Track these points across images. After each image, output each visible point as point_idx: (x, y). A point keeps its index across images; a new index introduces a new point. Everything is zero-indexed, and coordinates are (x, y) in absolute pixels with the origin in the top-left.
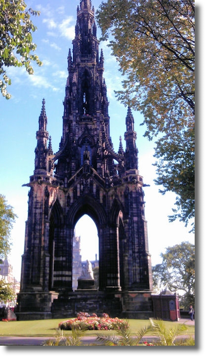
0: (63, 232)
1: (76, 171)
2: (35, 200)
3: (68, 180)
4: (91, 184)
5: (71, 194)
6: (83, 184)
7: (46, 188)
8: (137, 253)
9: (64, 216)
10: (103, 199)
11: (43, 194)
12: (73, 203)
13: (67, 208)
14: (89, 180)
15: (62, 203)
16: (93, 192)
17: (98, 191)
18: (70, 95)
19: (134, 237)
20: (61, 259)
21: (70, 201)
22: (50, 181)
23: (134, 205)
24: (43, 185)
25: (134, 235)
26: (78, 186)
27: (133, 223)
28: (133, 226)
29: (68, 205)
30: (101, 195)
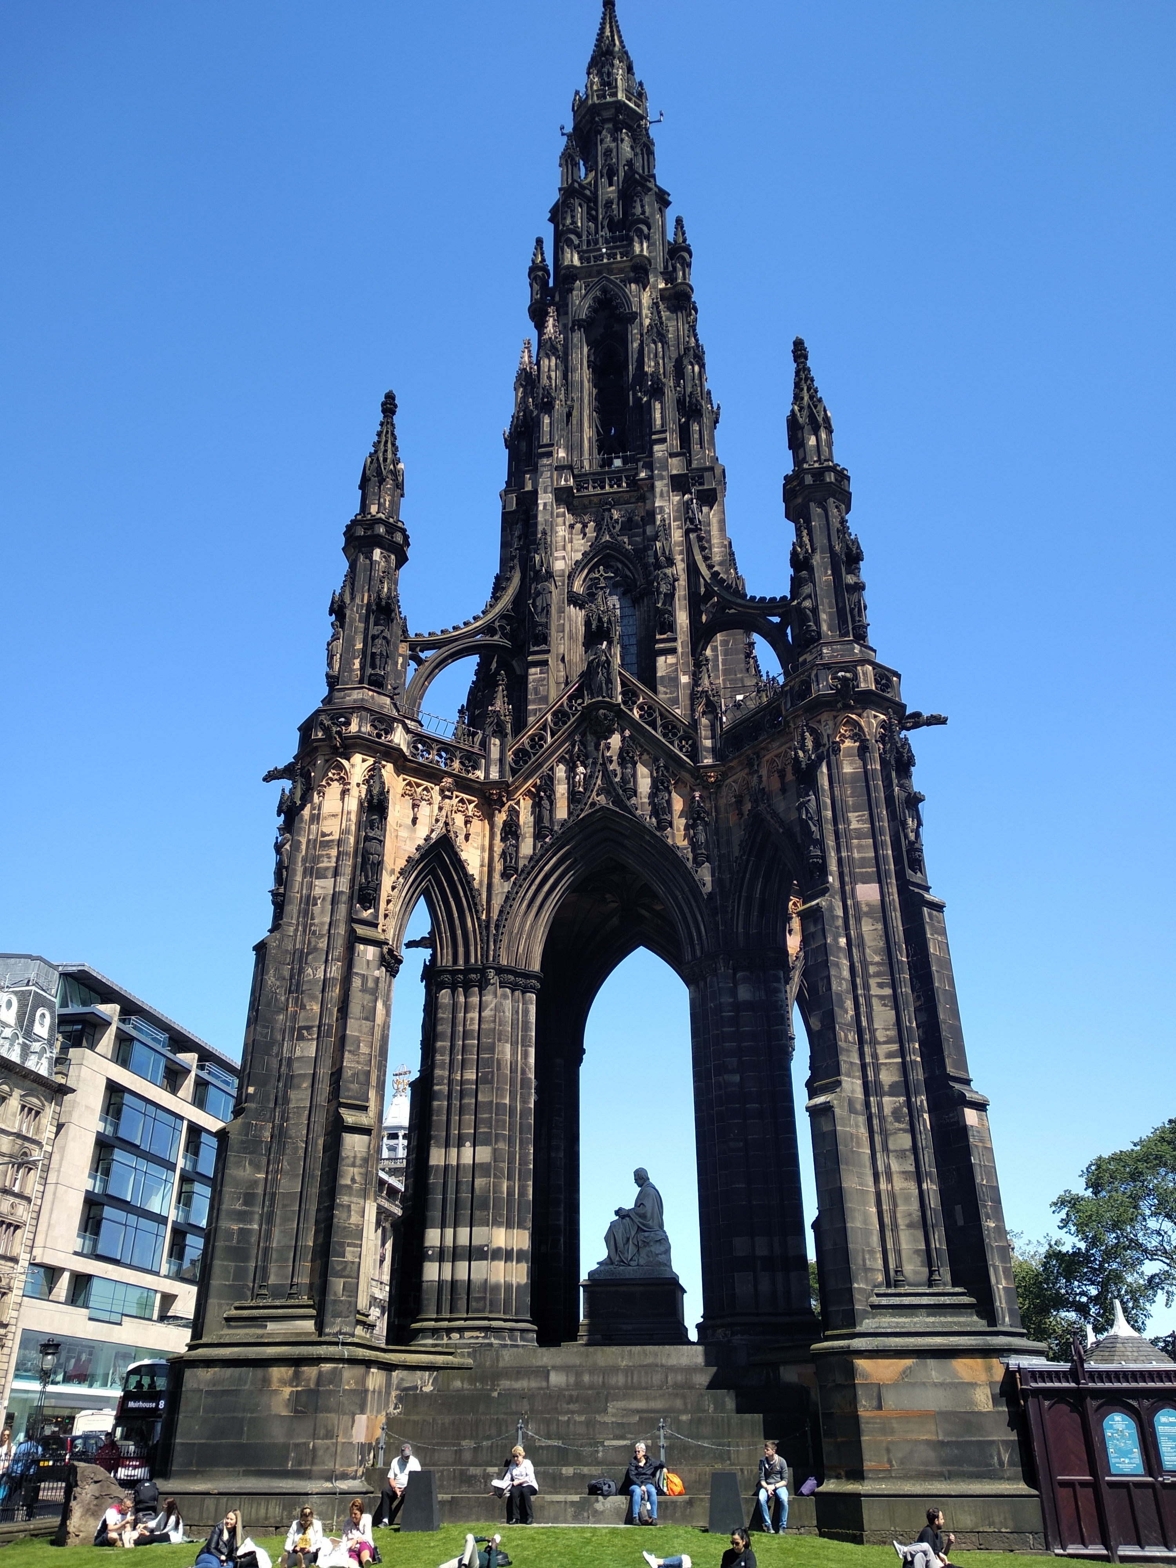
0: (482, 1006)
2: (309, 833)
3: (509, 744)
5: (526, 817)
6: (582, 758)
7: (375, 770)
11: (352, 804)
12: (532, 859)
13: (504, 884)
14: (615, 741)
19: (868, 998)
20: (467, 1154)
21: (517, 847)
22: (399, 738)
23: (852, 816)
24: (357, 758)
25: (867, 987)
26: (561, 771)
27: (858, 921)
28: (860, 936)
29: (509, 871)
30: (680, 807)
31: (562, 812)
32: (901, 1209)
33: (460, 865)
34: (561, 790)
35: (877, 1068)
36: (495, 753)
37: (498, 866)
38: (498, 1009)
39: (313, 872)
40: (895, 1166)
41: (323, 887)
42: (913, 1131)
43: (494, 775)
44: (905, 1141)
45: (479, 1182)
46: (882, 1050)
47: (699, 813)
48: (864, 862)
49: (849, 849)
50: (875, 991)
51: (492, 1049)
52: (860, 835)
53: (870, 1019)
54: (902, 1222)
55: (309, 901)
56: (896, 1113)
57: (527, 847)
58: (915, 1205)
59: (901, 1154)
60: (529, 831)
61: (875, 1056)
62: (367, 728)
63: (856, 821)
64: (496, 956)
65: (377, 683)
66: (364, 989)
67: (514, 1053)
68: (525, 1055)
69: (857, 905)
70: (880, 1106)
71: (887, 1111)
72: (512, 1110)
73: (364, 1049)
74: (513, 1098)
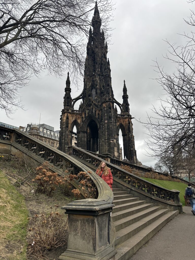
0: (80, 135)
1: (86, 104)
4: (92, 109)
5: (83, 116)
6: (88, 110)
8: (107, 139)
9: (80, 127)
13: (82, 123)
14: (91, 107)
15: (79, 121)
16: (93, 112)
19: (105, 131)
21: (83, 119)
22: (70, 111)
23: (105, 114)
24: (66, 114)
25: (105, 130)
27: (105, 124)
28: (105, 126)
29: (82, 122)
30: (97, 113)
31: (87, 115)
32: (107, 150)
33: (77, 122)
34: (87, 113)
35: (106, 138)
36: (81, 110)
37: (81, 121)
38: (82, 135)
39: (63, 125)
40: (106, 146)
41: (64, 126)
42: (108, 143)
43: (81, 112)
44: (107, 144)
46: (106, 136)
47: (98, 114)
48: (106, 118)
49: (105, 117)
50: (106, 131)
51: (81, 139)
52: (106, 116)
53: (105, 133)
54: (106, 151)
55: (63, 128)
56: (107, 142)
57: (84, 119)
58: (107, 149)
59: (107, 145)
60: (84, 118)
61: (105, 137)
62: (66, 111)
63: (106, 115)
64: (81, 130)
65: (68, 106)
66: (67, 135)
67: (84, 139)
68: (85, 139)
69: (105, 123)
70: (105, 141)
71: (106, 141)
72: (84, 144)
73: (67, 140)
74: (84, 143)
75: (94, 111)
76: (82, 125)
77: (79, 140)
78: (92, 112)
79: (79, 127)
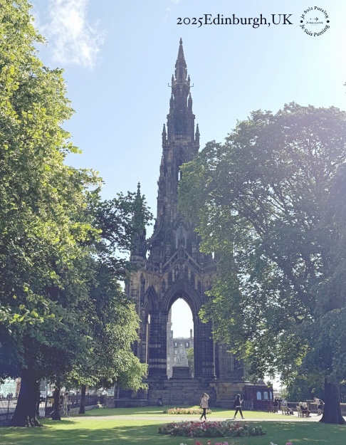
0: (158, 319)
1: (171, 256)
2: (131, 287)
3: (163, 265)
4: (186, 270)
5: (166, 280)
6: (177, 269)
7: (142, 274)
9: (159, 303)
10: (198, 285)
11: (139, 282)
12: (168, 289)
14: (184, 266)
15: (156, 289)
17: (193, 276)
18: (165, 175)
20: (156, 346)
21: (165, 287)
22: (145, 267)
24: (139, 272)
26: (173, 272)
29: (163, 291)
30: (196, 281)
31: (173, 280)
33: (154, 291)
34: (173, 275)
36: (161, 267)
37: (161, 290)
43: (161, 272)
45: (159, 351)
47: (199, 283)
57: (167, 287)
60: (167, 284)
65: (141, 255)
75: (189, 276)
76: (162, 298)
77: (155, 329)
78: (186, 277)
79: (156, 302)
